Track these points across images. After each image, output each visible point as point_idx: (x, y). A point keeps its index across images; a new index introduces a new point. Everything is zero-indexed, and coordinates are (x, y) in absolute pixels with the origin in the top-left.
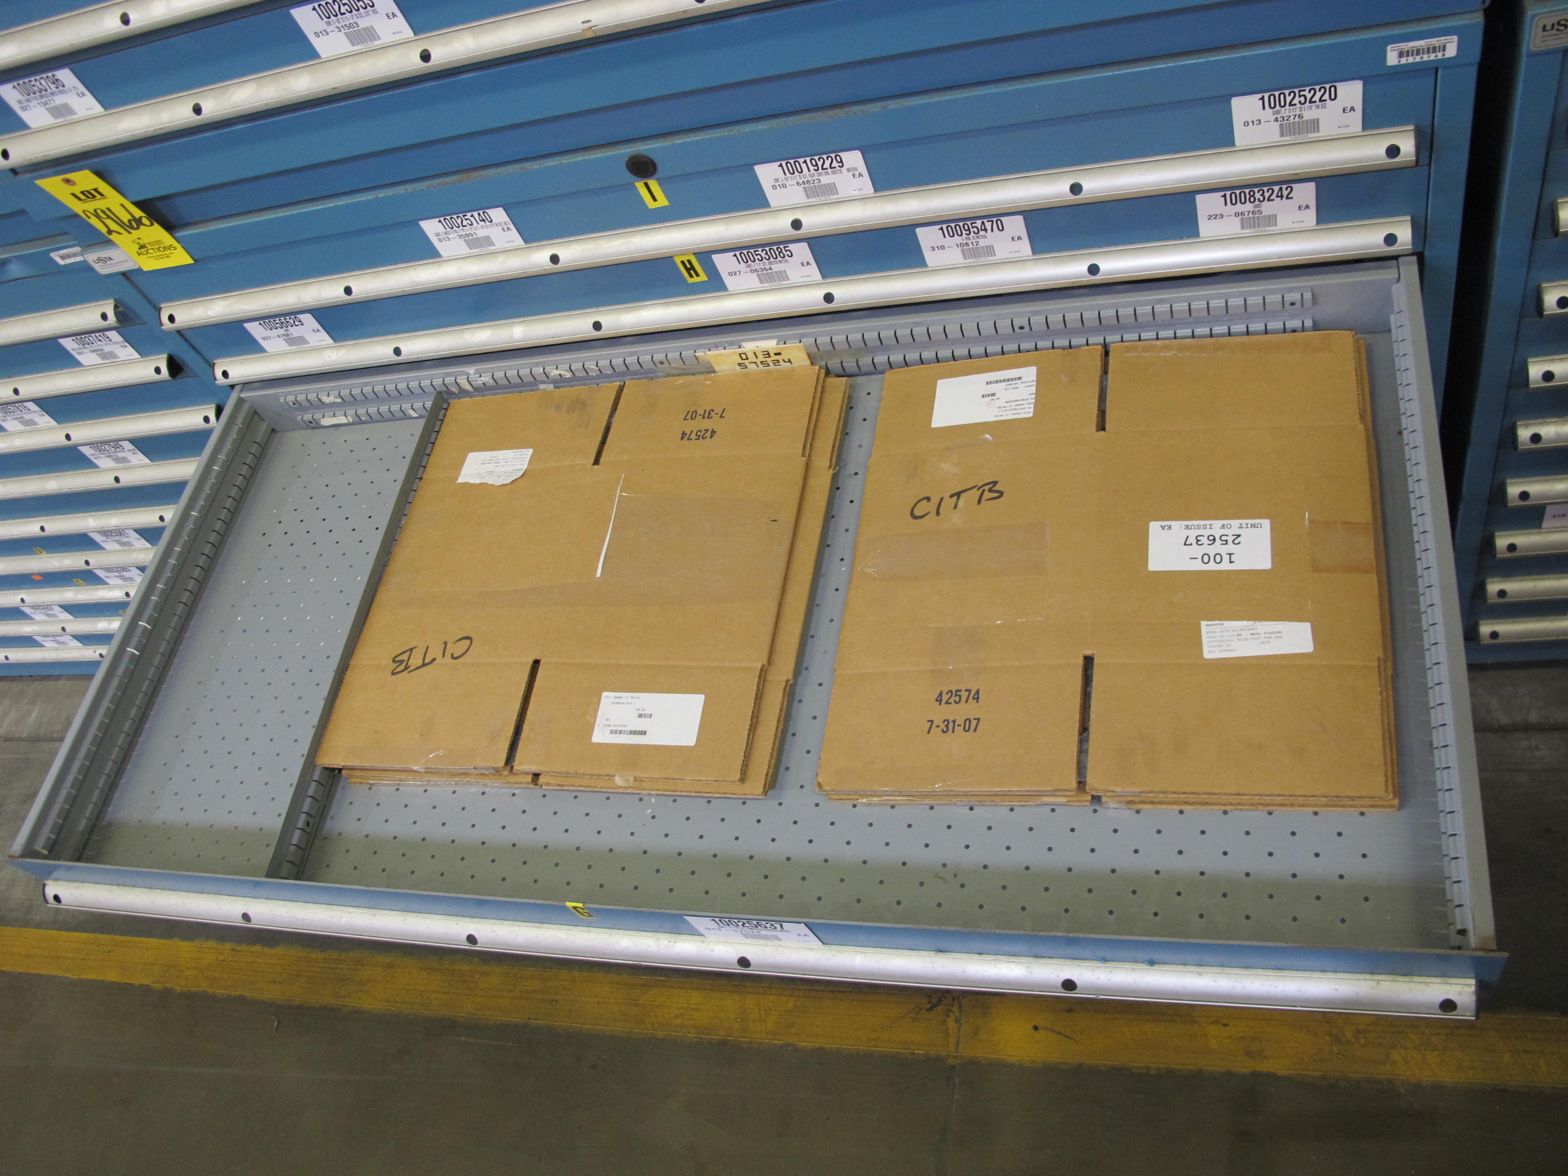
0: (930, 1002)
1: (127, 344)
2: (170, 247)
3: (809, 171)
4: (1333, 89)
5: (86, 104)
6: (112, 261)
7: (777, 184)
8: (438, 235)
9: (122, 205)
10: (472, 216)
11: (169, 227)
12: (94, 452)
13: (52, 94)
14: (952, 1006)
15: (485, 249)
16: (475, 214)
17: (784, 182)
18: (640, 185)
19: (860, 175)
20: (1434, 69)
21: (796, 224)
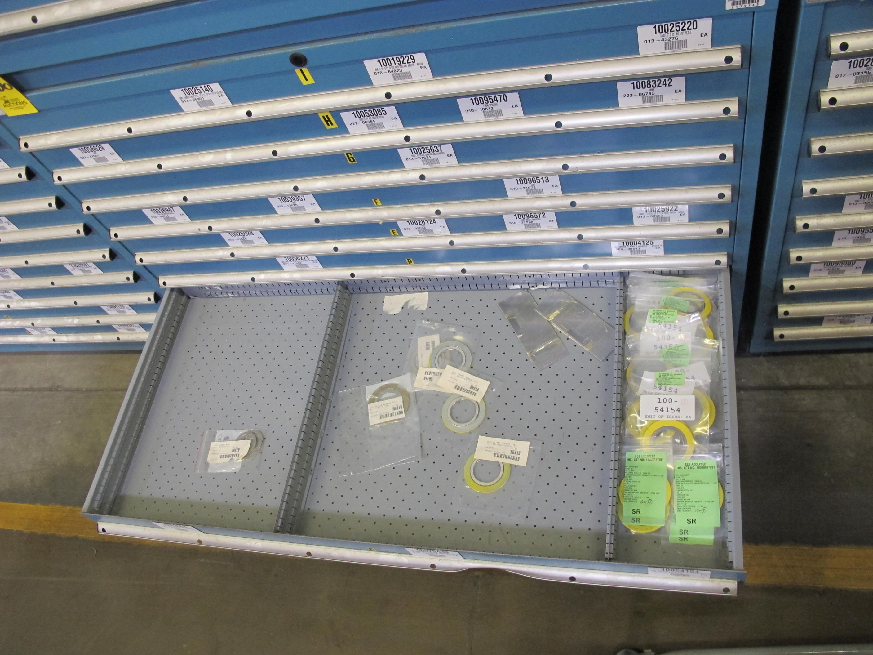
4: (695, 23)
8: (181, 98)
10: (201, 87)
11: (22, 91)
15: (209, 107)
16: (203, 86)
17: (381, 71)
18: (298, 71)
19: (425, 67)
20: (752, 12)
21: (388, 95)
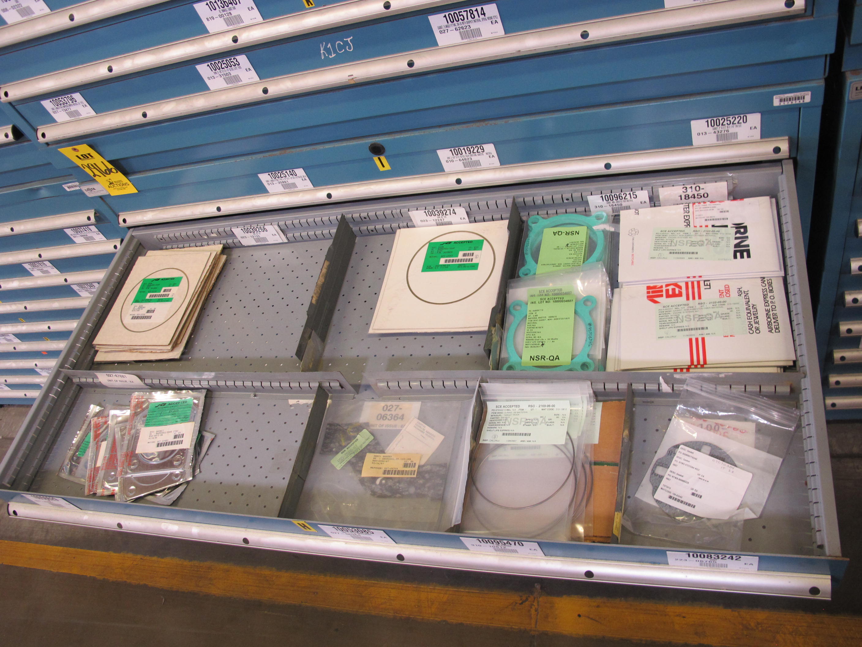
0: (521, 600)
1: (100, 233)
2: (126, 184)
3: (466, 153)
4: (745, 118)
5: (86, 111)
6: (95, 191)
7: (449, 160)
8: (267, 181)
9: (102, 162)
10: (286, 172)
11: (126, 174)
12: (79, 288)
13: (70, 105)
14: (534, 602)
15: (292, 189)
16: (288, 171)
17: (453, 159)
18: (376, 159)
19: (493, 156)
20: (798, 108)
21: (459, 181)
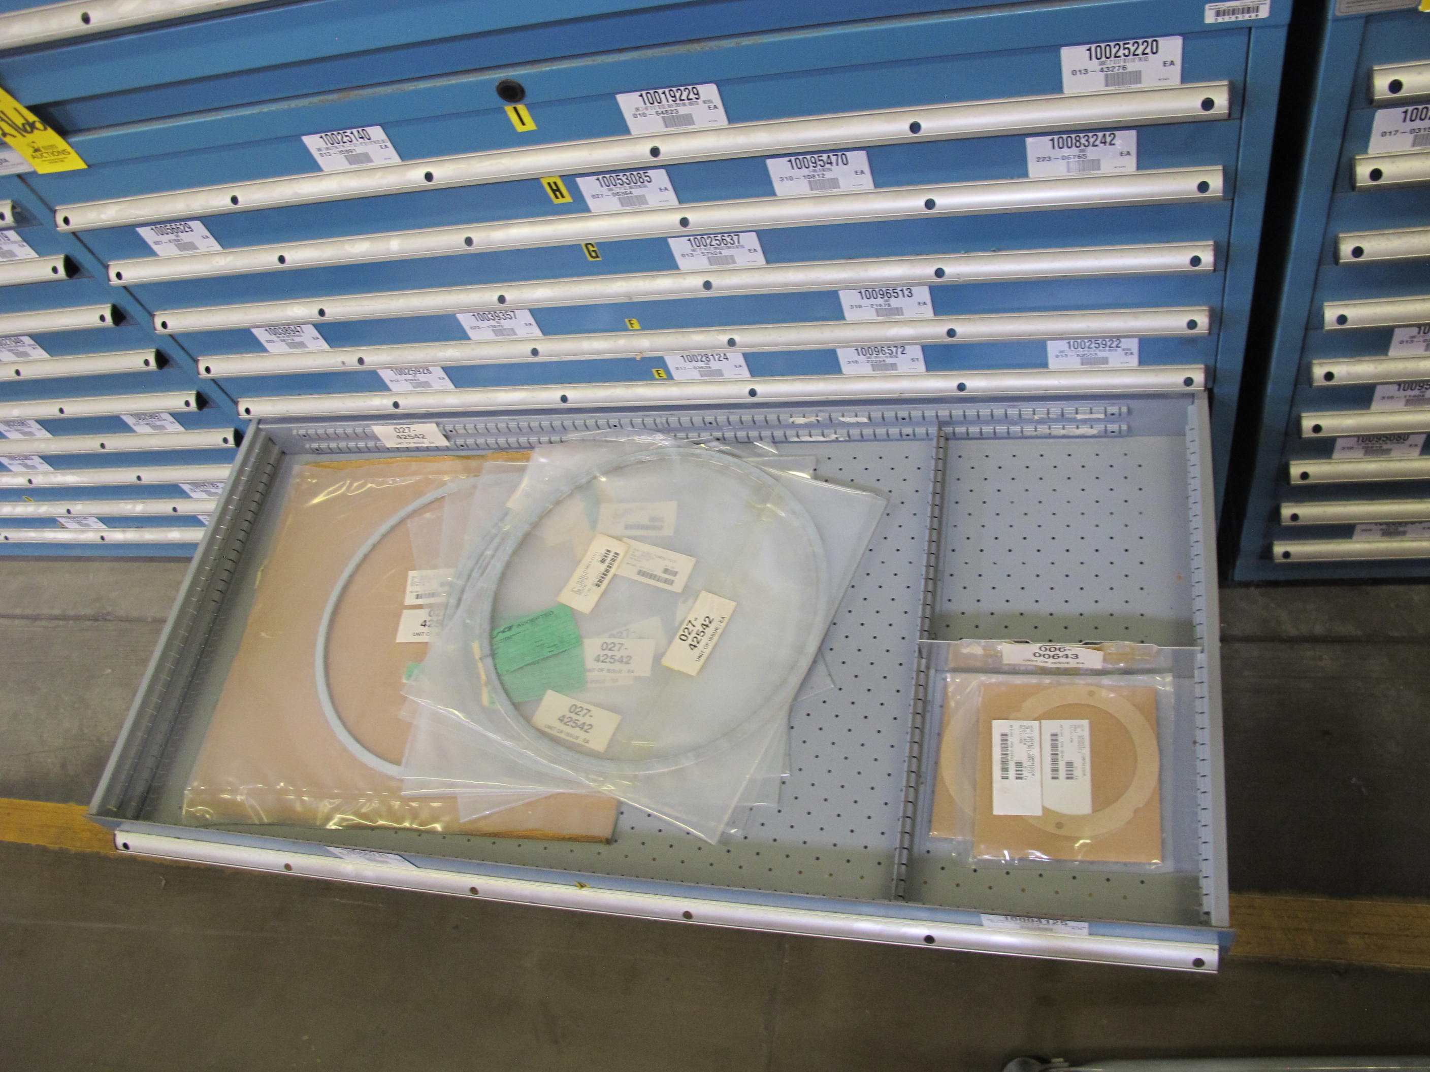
1: (25, 244)
2: (64, 152)
3: (668, 101)
4: (1155, 43)
6: (8, 164)
7: (637, 113)
8: (319, 150)
9: (16, 109)
10: (352, 133)
15: (364, 165)
16: (355, 131)
17: (644, 111)
18: (509, 109)
19: (715, 107)
20: (1247, 29)
21: (655, 152)
